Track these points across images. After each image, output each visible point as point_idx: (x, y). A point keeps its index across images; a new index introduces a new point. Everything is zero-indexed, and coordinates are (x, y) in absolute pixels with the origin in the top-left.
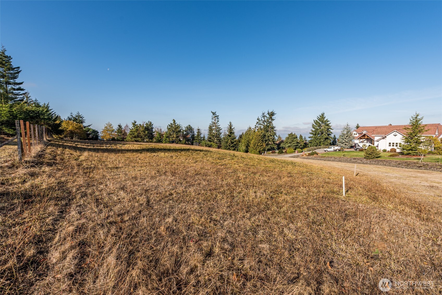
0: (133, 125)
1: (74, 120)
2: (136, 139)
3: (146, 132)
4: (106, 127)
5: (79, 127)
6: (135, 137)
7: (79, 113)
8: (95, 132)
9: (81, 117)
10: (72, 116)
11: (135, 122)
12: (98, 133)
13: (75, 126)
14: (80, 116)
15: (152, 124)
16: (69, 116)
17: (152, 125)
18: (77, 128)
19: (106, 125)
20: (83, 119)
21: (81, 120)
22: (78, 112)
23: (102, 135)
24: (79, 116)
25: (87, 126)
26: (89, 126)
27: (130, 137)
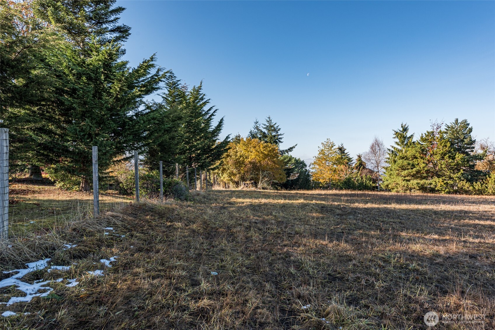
0: (397, 140)
1: (260, 138)
2: (422, 182)
3: (459, 157)
4: (322, 152)
5: (270, 151)
6: (417, 175)
7: (269, 121)
8: (300, 164)
9: (275, 130)
10: (257, 128)
11: (405, 130)
12: (306, 166)
13: (262, 150)
14: (272, 126)
15: (470, 127)
16: (253, 129)
17: (471, 130)
18: (266, 156)
19: (322, 148)
20: (279, 133)
21: (275, 136)
22: (269, 118)
23: (314, 170)
24: (271, 128)
25: (287, 151)
26: (291, 149)
27: (398, 175)
